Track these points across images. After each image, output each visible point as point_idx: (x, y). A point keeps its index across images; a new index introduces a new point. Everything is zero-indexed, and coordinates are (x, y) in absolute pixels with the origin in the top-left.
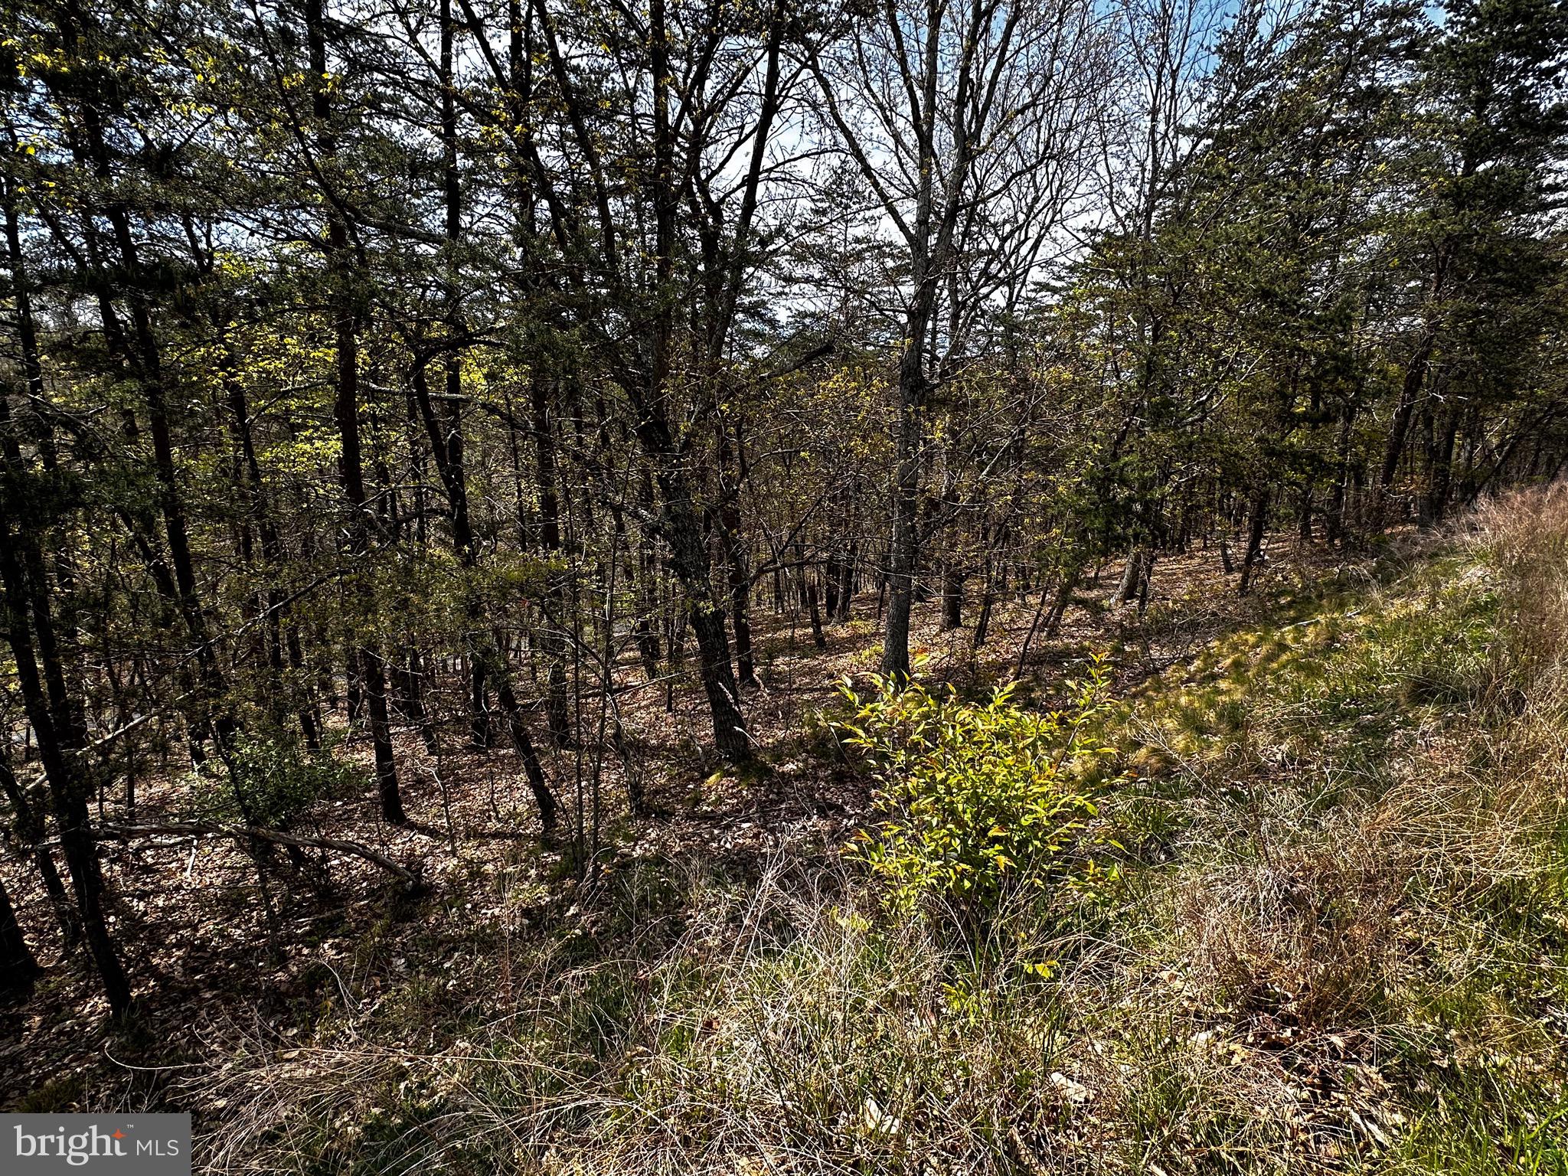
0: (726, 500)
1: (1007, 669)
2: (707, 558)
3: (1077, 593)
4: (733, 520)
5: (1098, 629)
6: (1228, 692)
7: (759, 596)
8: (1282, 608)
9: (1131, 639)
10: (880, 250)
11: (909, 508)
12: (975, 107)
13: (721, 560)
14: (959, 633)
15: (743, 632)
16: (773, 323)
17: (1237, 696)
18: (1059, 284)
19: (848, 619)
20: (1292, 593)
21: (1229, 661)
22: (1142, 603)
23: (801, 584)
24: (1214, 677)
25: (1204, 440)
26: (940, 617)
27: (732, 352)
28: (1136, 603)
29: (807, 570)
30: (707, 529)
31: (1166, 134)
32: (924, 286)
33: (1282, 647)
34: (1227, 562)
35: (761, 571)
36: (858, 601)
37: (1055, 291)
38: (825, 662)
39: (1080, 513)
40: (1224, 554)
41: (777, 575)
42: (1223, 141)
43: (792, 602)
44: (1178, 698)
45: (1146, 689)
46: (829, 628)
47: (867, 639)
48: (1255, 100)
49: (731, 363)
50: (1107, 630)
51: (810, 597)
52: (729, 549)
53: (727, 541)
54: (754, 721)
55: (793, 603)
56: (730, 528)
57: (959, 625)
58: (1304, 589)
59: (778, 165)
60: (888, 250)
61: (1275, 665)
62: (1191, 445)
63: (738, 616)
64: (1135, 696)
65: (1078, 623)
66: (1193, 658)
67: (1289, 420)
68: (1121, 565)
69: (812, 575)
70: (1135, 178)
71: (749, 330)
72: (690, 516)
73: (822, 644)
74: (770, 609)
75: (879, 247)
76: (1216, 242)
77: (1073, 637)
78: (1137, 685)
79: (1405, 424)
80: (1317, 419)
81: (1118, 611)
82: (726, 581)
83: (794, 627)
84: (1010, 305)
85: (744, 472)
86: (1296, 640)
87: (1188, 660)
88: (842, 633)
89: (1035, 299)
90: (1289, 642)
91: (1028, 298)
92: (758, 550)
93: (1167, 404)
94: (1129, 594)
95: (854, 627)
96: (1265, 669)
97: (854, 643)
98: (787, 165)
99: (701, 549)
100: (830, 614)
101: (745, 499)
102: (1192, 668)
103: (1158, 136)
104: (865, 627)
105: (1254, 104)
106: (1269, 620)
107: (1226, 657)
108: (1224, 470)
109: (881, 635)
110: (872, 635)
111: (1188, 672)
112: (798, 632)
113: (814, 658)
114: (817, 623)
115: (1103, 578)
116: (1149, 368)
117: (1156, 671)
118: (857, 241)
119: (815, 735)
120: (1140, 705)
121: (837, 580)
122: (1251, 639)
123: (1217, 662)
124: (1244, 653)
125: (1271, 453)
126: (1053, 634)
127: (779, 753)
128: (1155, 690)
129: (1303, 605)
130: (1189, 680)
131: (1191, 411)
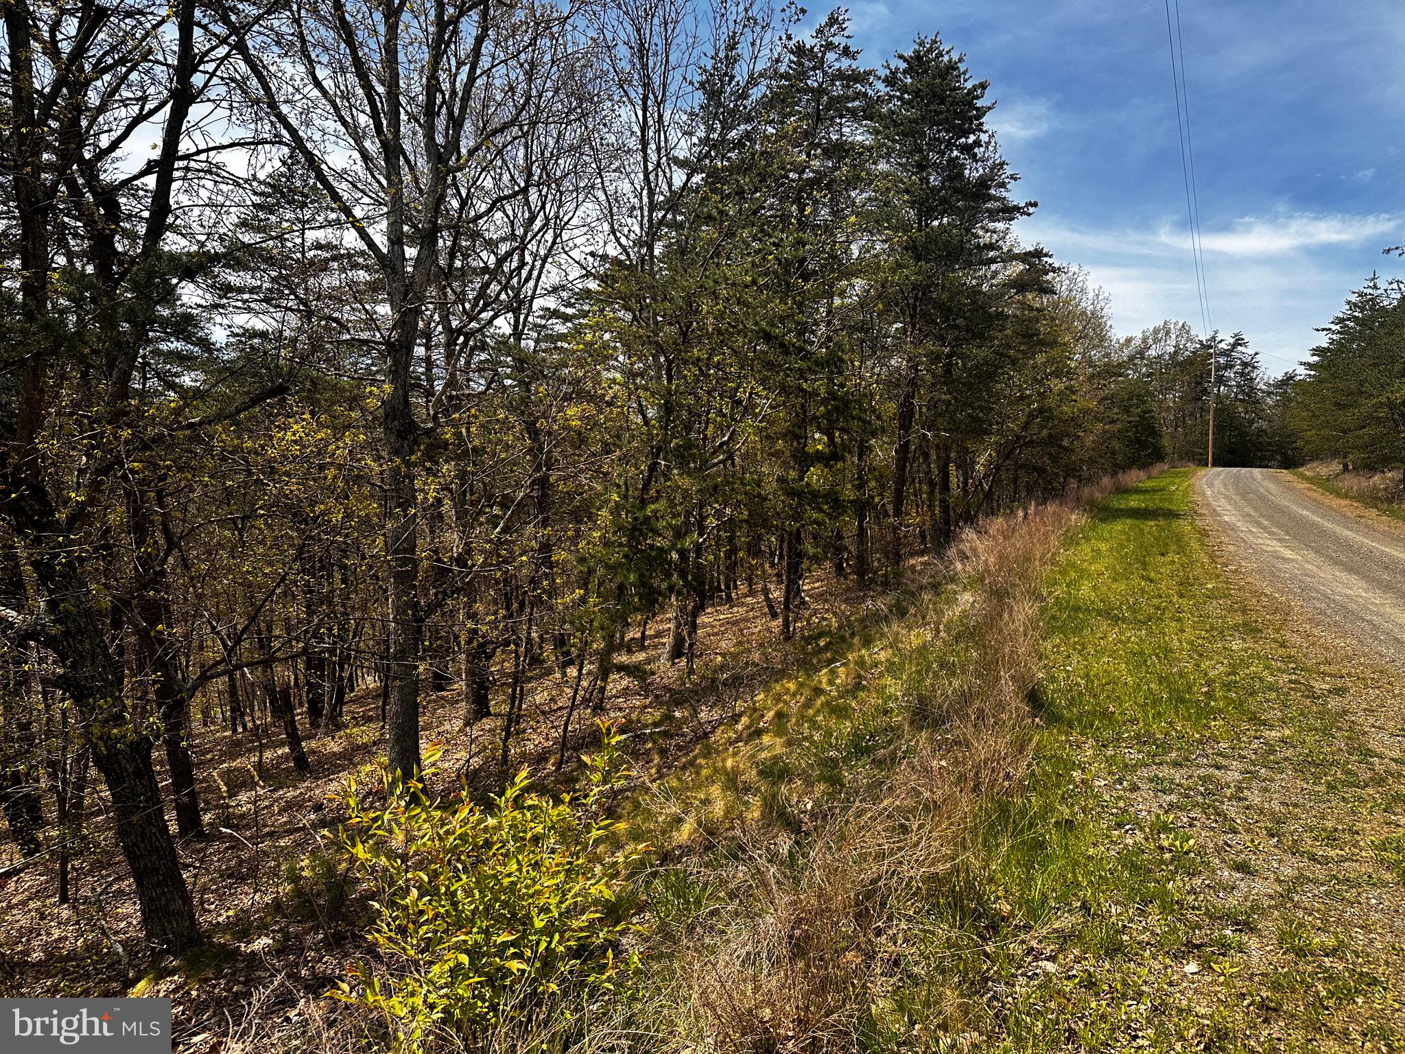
0: (144, 587)
1: (546, 760)
2: (117, 669)
3: (622, 658)
4: (156, 612)
5: (646, 697)
6: (770, 748)
7: (206, 714)
8: (821, 650)
9: (680, 704)
10: (349, 260)
11: (405, 579)
12: (450, 113)
13: (141, 668)
14: (487, 723)
15: (182, 767)
16: (206, 344)
17: (779, 750)
18: (570, 311)
19: (340, 727)
20: (829, 633)
21: (771, 713)
22: (690, 660)
23: (269, 688)
24: (759, 733)
25: (728, 483)
26: (463, 708)
27: (145, 379)
28: (683, 662)
29: (278, 668)
30: (117, 624)
31: (659, 165)
32: (404, 314)
33: (818, 691)
34: (771, 607)
35: (204, 678)
36: (357, 700)
37: (566, 318)
38: (309, 789)
39: (612, 568)
40: (767, 599)
41: (232, 679)
42: (714, 176)
43: (258, 714)
44: (724, 761)
45: (695, 758)
46: (313, 744)
47: (366, 751)
48: (740, 141)
49: (142, 394)
50: (657, 697)
51: (282, 704)
52: (153, 652)
53: (147, 640)
54: (205, 890)
55: (260, 716)
56: (153, 624)
57: (488, 714)
58: (840, 627)
59: (199, 152)
60: (361, 260)
61: (811, 712)
62: (716, 487)
63: (172, 745)
64: (684, 768)
65: (625, 692)
66: (740, 715)
67: (804, 460)
68: (666, 623)
69: (283, 674)
70: (633, 208)
71: (171, 352)
72: (88, 614)
73: (303, 766)
74: (225, 729)
75: (349, 256)
76: (716, 282)
77: (620, 709)
78: (686, 754)
79: (906, 459)
80: (830, 458)
81: (666, 671)
82: (152, 696)
83: (262, 749)
84: (517, 334)
85: (172, 545)
86: (831, 683)
87: (736, 718)
88: (334, 746)
89: (544, 326)
90: (824, 686)
91: (536, 325)
92: (201, 648)
93: (689, 445)
94: (677, 653)
95: (348, 736)
96: (803, 717)
97: (352, 756)
98: (212, 154)
99: (107, 657)
100: (314, 724)
101: (175, 579)
102: (740, 727)
103: (650, 168)
104: (366, 734)
105: (739, 144)
106: (808, 665)
107: (769, 709)
108: (749, 510)
109: (386, 741)
110: (375, 743)
111: (736, 732)
112: (268, 755)
113: (296, 787)
114: (294, 740)
115: (651, 637)
116: (667, 409)
117: (706, 735)
118: (318, 246)
119: (298, 893)
120: (688, 776)
121: (322, 677)
122: (792, 686)
123: (763, 716)
124: (786, 703)
125: (791, 493)
126: (599, 709)
127: (244, 928)
128: (705, 757)
129: (839, 643)
130: (738, 740)
131: (714, 453)
